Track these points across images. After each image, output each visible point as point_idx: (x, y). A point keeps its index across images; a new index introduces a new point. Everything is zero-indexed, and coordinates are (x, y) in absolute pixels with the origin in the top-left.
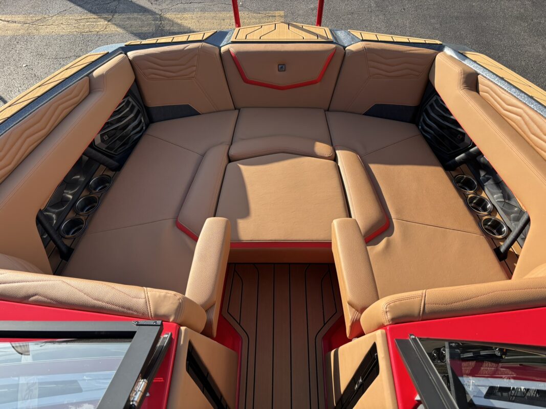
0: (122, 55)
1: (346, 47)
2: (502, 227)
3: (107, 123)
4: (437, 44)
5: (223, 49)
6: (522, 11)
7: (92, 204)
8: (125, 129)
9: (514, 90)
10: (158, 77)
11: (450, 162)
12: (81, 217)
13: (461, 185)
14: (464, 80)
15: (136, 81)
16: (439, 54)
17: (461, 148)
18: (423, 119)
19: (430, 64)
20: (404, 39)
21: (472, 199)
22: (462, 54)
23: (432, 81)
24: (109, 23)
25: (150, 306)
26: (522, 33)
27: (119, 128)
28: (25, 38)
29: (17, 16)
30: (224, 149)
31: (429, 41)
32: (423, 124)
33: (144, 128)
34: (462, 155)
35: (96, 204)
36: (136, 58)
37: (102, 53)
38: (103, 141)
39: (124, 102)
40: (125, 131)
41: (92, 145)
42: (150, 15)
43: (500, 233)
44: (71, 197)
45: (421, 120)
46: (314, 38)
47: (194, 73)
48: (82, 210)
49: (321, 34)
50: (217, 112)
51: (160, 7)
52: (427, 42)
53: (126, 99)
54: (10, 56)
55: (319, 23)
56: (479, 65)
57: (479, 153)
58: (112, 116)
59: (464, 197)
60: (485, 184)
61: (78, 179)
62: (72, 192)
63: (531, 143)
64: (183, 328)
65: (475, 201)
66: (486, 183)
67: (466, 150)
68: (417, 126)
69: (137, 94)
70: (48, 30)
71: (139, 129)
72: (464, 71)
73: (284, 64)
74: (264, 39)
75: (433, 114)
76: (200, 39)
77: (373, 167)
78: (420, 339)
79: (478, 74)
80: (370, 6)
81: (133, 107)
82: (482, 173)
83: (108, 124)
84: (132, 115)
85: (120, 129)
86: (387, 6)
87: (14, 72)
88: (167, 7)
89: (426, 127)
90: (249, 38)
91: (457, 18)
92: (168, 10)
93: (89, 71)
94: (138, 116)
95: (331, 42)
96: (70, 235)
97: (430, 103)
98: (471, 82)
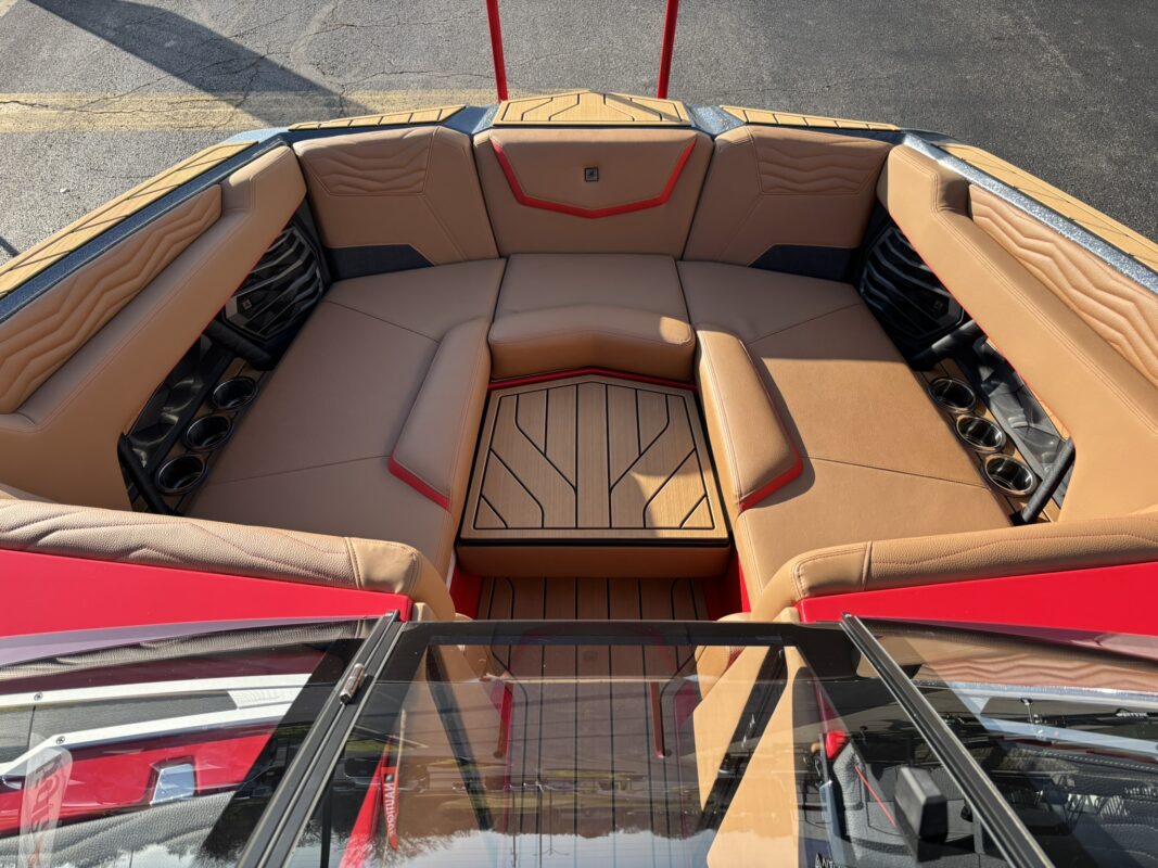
0: (284, 148)
1: (716, 136)
2: (1024, 474)
3: (250, 276)
4: (890, 131)
5: (478, 139)
6: (1065, 90)
7: (218, 431)
8: (286, 288)
9: (1038, 209)
10: (349, 189)
11: (922, 354)
12: (198, 456)
13: (944, 397)
14: (943, 193)
15: (309, 199)
16: (895, 149)
17: (943, 327)
18: (868, 273)
19: (878, 169)
20: (829, 122)
21: (965, 423)
22: (938, 147)
23: (881, 199)
24: (237, 110)
25: (357, 565)
26: (1067, 133)
27: (273, 287)
28: (66, 137)
29: (49, 95)
30: (479, 329)
31: (873, 126)
32: (867, 282)
33: (321, 290)
34: (947, 338)
35: (224, 433)
36: (309, 153)
37: (245, 142)
38: (241, 310)
39: (283, 236)
40: (284, 293)
41: (221, 316)
42: (320, 95)
43: (1021, 485)
44: (175, 419)
45: (865, 276)
46: (655, 120)
47: (421, 184)
48: (199, 441)
49: (668, 112)
50: (466, 261)
51: (341, 81)
52: (871, 127)
53: (288, 232)
54: (35, 171)
55: (663, 94)
56: (971, 166)
57: (978, 334)
58: (260, 263)
59: (950, 420)
60: (990, 396)
61: (190, 385)
62: (179, 409)
63: (1072, 304)
64: (420, 606)
65: (970, 429)
66: (993, 393)
67: (952, 328)
68: (857, 287)
69: (309, 223)
70: (111, 122)
71: (310, 290)
72: (942, 177)
73: (597, 169)
74: (556, 120)
75: (885, 263)
76: (435, 119)
77: (771, 364)
78: (863, 620)
79: (969, 183)
80: (760, 81)
81: (300, 248)
82: (985, 373)
83: (252, 278)
84: (299, 263)
85: (275, 289)
86: (795, 81)
87: (42, 203)
88: (354, 80)
89: (873, 290)
90: (528, 120)
91: (935, 104)
92: (357, 86)
93: (222, 175)
94: (310, 265)
95: (687, 127)
96: (175, 489)
97: (881, 241)
98: (957, 198)
